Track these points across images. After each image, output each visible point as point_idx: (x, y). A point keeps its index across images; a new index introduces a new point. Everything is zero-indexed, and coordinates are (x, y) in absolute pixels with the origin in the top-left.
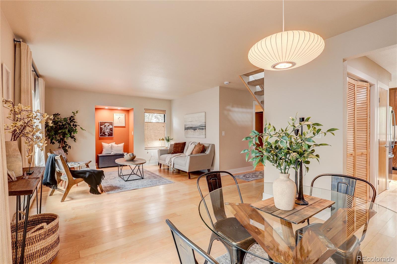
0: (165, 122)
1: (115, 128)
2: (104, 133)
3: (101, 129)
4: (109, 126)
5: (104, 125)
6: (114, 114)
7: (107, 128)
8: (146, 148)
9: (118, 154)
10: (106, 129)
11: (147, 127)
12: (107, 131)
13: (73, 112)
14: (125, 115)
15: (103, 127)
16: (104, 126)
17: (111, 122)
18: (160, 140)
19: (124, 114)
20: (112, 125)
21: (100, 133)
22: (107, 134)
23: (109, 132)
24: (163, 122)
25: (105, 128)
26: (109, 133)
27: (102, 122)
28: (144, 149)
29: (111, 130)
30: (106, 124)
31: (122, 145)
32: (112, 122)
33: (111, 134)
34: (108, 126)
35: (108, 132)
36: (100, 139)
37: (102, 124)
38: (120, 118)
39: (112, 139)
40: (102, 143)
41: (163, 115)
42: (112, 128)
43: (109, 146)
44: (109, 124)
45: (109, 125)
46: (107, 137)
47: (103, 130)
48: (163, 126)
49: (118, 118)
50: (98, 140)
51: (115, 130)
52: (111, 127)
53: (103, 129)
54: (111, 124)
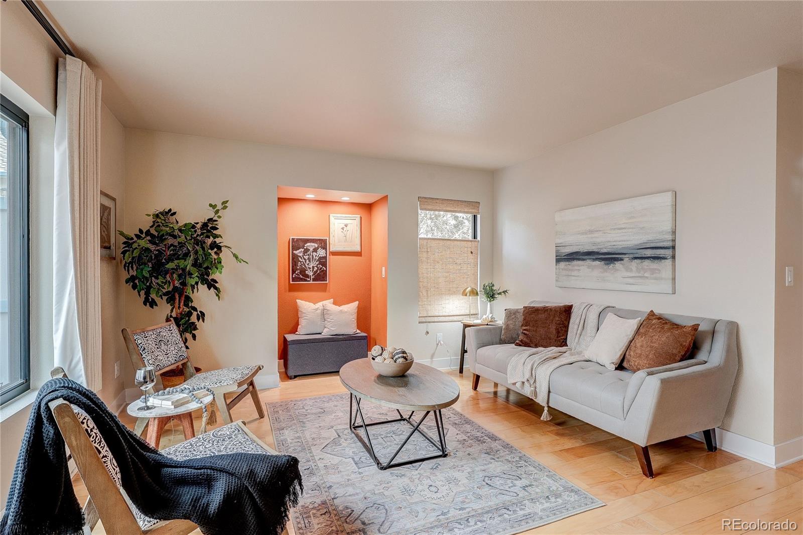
0: (475, 237)
1: (331, 256)
2: (303, 272)
3: (295, 259)
4: (316, 252)
5: (303, 248)
6: (331, 215)
7: (311, 257)
8: (423, 320)
9: (341, 337)
10: (307, 261)
11: (425, 255)
12: (311, 267)
13: (211, 205)
14: (361, 217)
15: (300, 252)
16: (303, 250)
17: (322, 240)
18: (466, 295)
19: (359, 216)
20: (325, 248)
21: (293, 272)
22: (311, 274)
23: (316, 268)
24: (470, 237)
25: (306, 257)
26: (317, 271)
27: (298, 240)
28: (418, 320)
29: (323, 261)
30: (308, 244)
31: (351, 308)
32: (327, 239)
33: (321, 276)
34: (315, 250)
35: (313, 267)
36: (292, 288)
37: (297, 244)
38: (346, 226)
39: (324, 289)
40: (297, 300)
41: (470, 216)
42: (325, 258)
43: (317, 309)
44: (316, 246)
45: (318, 248)
46: (311, 282)
47: (301, 262)
48: (470, 250)
49: (343, 229)
50: (286, 292)
51: (332, 261)
52: (321, 253)
53: (300, 260)
54: (323, 244)
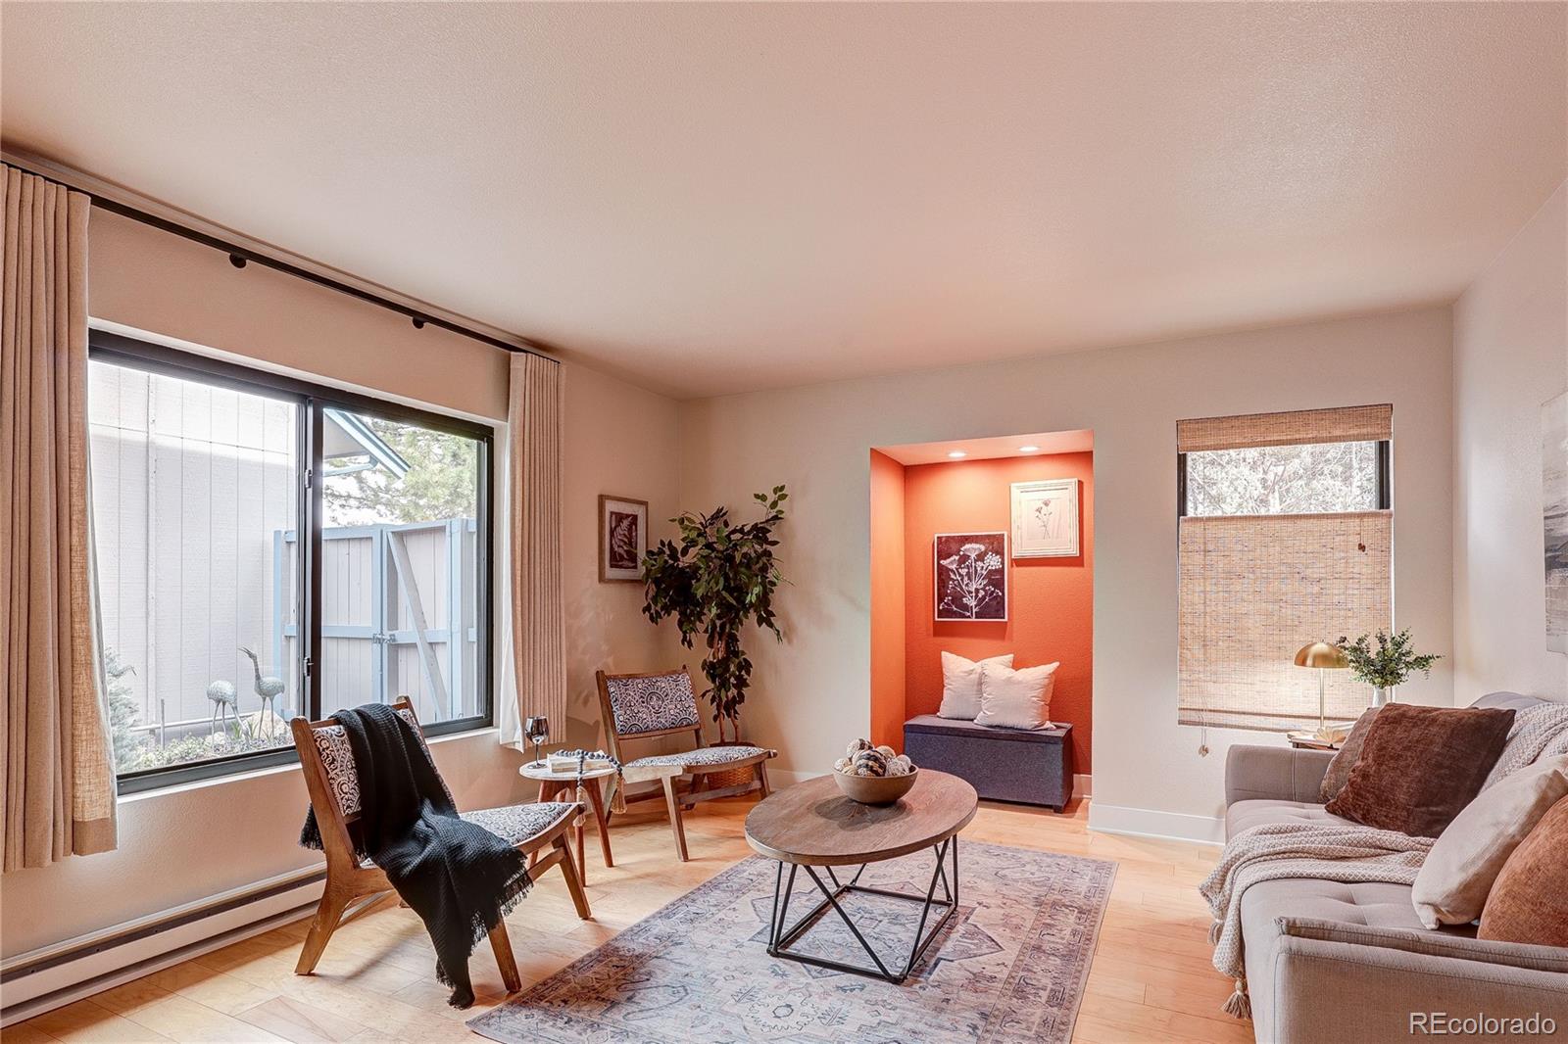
0: (1383, 502)
1: (1016, 569)
2: (957, 599)
3: (943, 573)
4: (983, 561)
5: (957, 553)
6: (1013, 485)
7: (972, 570)
8: (1194, 716)
9: (1010, 732)
10: (966, 578)
11: (1198, 558)
12: (973, 589)
13: (757, 496)
14: (1080, 484)
15: (951, 563)
16: (957, 558)
17: (994, 536)
18: (1303, 663)
19: (1076, 480)
20: (1000, 552)
21: (941, 600)
22: (973, 603)
23: (982, 593)
24: (1369, 503)
25: (964, 571)
26: (984, 598)
27: (948, 538)
28: (1176, 716)
29: (996, 579)
30: (967, 546)
31: (1039, 674)
32: (1003, 535)
33: (993, 606)
34: (981, 557)
35: (977, 590)
36: (940, 630)
37: (947, 547)
38: (1046, 504)
39: (1001, 632)
40: (944, 654)
41: (1370, 448)
42: (1001, 571)
43: (971, 672)
44: (983, 548)
45: (985, 553)
46: (974, 619)
47: (954, 580)
48: (1356, 540)
49: (1039, 510)
50: (928, 635)
51: (1016, 578)
52: (993, 562)
53: (953, 576)
54: (996, 544)
